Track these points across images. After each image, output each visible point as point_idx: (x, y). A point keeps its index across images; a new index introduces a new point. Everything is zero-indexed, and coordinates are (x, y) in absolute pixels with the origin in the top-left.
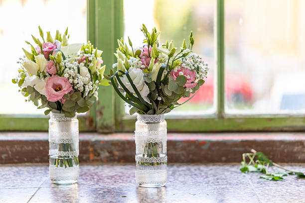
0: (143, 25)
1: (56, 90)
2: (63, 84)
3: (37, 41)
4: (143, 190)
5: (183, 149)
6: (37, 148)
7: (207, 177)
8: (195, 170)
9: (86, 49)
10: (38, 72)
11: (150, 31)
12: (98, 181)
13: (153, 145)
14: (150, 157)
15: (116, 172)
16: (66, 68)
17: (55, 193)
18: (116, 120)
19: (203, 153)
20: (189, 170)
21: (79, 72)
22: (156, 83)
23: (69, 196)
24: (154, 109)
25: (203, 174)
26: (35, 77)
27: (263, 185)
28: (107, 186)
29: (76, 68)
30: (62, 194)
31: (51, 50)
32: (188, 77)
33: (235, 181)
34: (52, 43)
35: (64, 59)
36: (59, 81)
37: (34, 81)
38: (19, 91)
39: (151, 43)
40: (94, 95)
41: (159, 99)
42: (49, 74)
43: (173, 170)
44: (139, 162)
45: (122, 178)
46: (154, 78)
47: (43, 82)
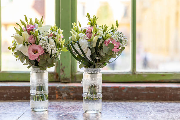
0: (88, 13)
1: (35, 53)
2: (39, 49)
3: (23, 23)
4: (87, 115)
5: (112, 92)
6: (25, 91)
7: (126, 108)
8: (119, 104)
9: (53, 29)
10: (23, 42)
11: (92, 17)
12: (60, 109)
13: (94, 87)
14: (92, 94)
15: (71, 105)
16: (40, 39)
17: (33, 116)
18: (72, 75)
19: (123, 94)
20: (115, 104)
21: (48, 42)
22: (95, 48)
23: (41, 117)
24: (94, 65)
25: (123, 106)
26: (21, 45)
27: (161, 112)
28: (65, 112)
29: (46, 40)
30: (37, 117)
31: (32, 29)
32: (115, 45)
33: (143, 110)
34: (33, 25)
35: (40, 34)
36: (36, 47)
37: (21, 48)
38: (12, 54)
39: (92, 24)
40: (58, 57)
41: (97, 58)
42: (30, 43)
43: (105, 104)
44: (85, 98)
45: (74, 108)
46: (94, 45)
47: (27, 48)
